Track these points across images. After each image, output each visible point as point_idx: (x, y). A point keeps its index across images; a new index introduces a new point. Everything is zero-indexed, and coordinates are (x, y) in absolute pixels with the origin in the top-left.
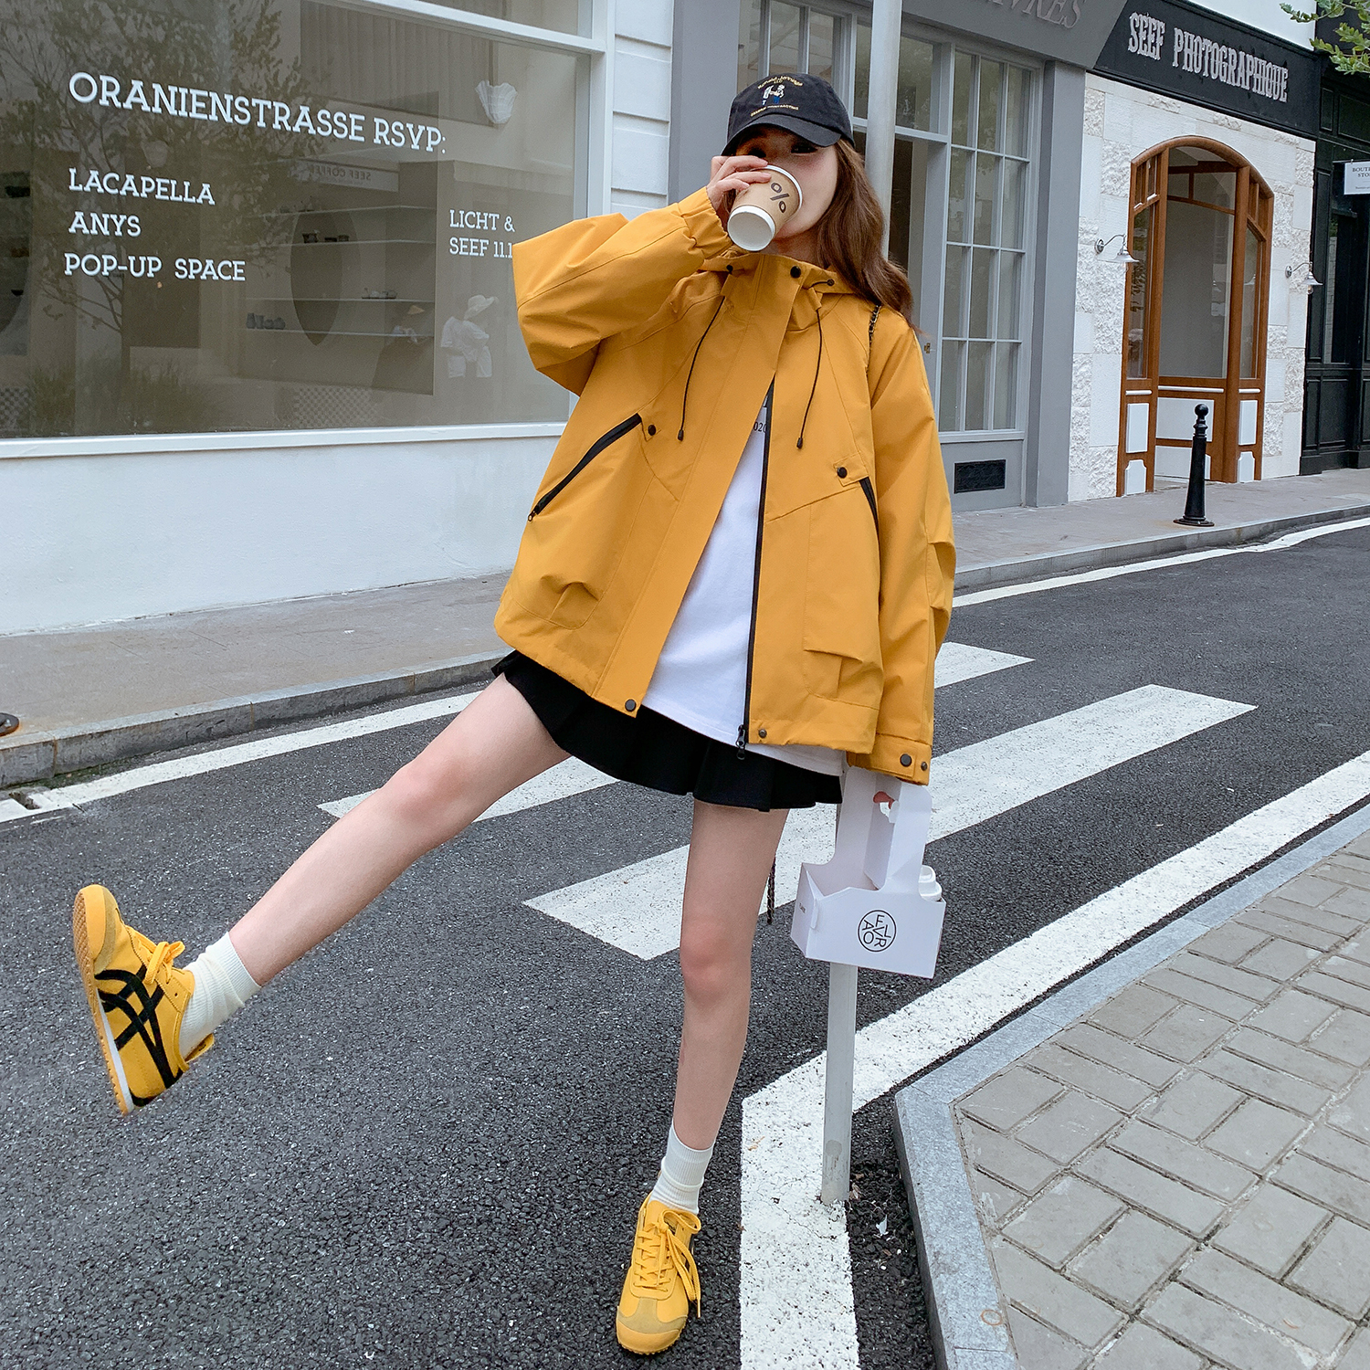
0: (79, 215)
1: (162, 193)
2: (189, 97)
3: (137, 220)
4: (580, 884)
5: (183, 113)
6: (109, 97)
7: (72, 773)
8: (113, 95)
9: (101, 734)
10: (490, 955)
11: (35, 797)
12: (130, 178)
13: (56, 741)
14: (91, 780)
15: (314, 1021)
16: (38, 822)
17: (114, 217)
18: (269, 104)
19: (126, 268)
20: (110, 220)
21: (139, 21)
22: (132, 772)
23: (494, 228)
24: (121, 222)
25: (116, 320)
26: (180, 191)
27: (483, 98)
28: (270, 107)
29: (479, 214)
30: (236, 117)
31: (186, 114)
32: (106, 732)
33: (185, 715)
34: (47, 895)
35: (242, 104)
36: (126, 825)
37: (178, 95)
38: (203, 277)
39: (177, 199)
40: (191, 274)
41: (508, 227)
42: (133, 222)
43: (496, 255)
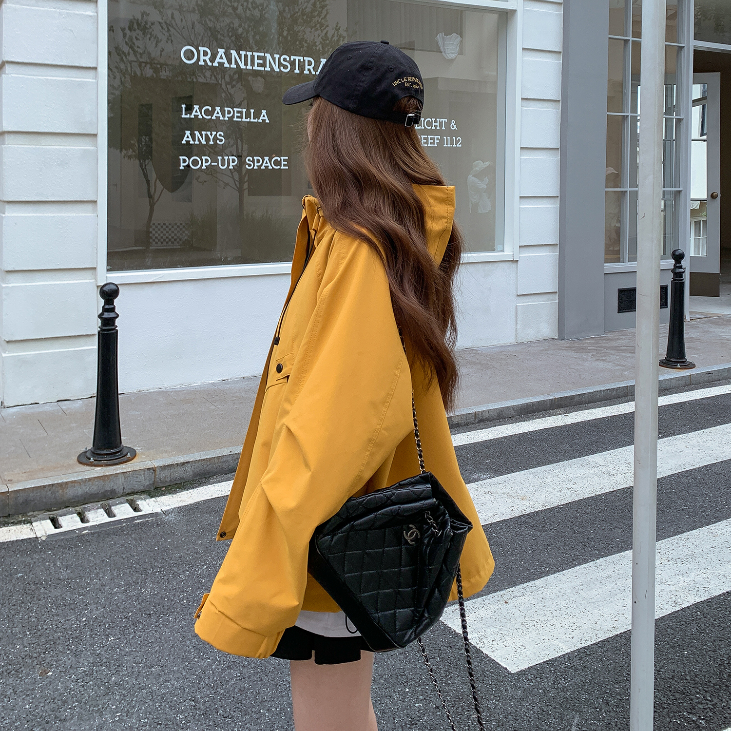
0: (188, 133)
1: (238, 117)
2: (253, 57)
3: (223, 134)
4: (474, 601)
5: (249, 67)
6: (203, 60)
7: (166, 487)
8: (207, 58)
9: (183, 464)
10: (402, 657)
11: (141, 503)
12: (218, 109)
13: (155, 468)
14: (175, 492)
15: (272, 699)
16: (138, 521)
17: (209, 133)
18: (301, 58)
19: (216, 164)
20: (206, 135)
21: (245, 7)
22: (200, 489)
23: (443, 128)
24: (213, 136)
25: (235, 184)
26: (248, 115)
27: (440, 44)
28: (302, 60)
29: (433, 120)
30: (282, 68)
31: (251, 68)
32: (186, 463)
33: (236, 452)
34: (130, 579)
35: (285, 60)
36: (189, 528)
37: (246, 56)
38: (263, 167)
39: (246, 120)
40: (256, 166)
41: (453, 127)
42: (220, 135)
43: (445, 145)
